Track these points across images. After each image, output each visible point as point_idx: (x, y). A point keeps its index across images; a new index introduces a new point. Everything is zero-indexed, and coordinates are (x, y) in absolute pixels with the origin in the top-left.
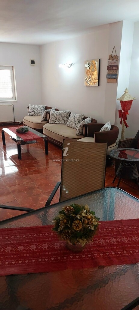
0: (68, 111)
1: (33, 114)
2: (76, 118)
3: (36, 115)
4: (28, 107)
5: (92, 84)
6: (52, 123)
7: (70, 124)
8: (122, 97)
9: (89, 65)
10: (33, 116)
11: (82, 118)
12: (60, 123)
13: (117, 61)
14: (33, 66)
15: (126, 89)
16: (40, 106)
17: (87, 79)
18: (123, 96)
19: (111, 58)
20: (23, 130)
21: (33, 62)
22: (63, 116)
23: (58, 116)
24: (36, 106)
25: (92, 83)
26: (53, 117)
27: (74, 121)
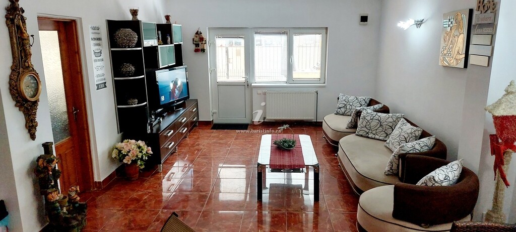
0: (398, 115)
1: (343, 111)
2: (403, 134)
3: (347, 114)
4: (338, 99)
5: (453, 63)
6: (361, 136)
7: (391, 144)
8: (496, 103)
9: (450, 23)
10: (343, 115)
11: (416, 136)
12: (377, 137)
13: (493, 14)
14: (364, 25)
15: (511, 84)
16: (359, 98)
17: (445, 52)
18: (499, 103)
19: (481, 8)
20: (283, 144)
21: (364, 19)
22: (385, 123)
23: (374, 123)
24: (351, 98)
25: (452, 61)
26: (364, 123)
27: (398, 139)
